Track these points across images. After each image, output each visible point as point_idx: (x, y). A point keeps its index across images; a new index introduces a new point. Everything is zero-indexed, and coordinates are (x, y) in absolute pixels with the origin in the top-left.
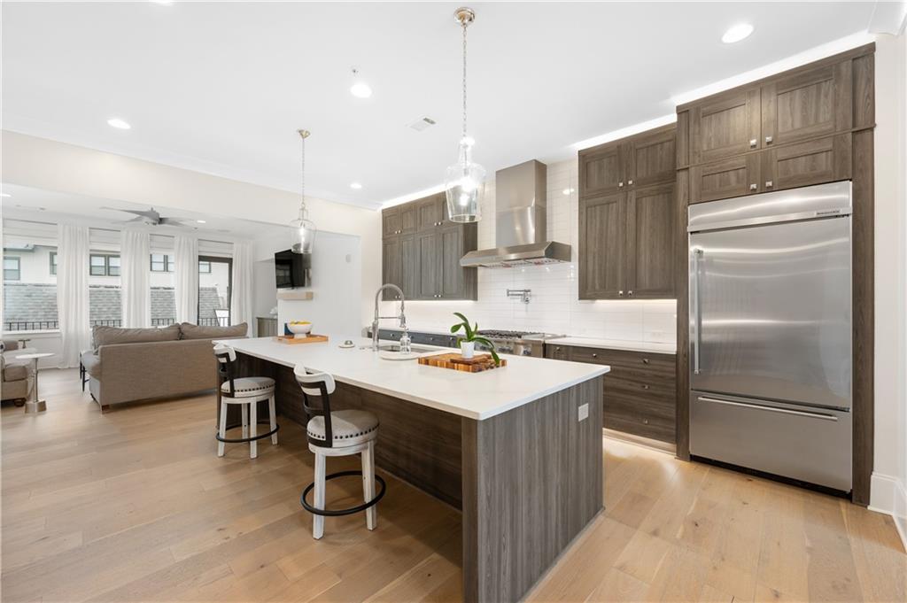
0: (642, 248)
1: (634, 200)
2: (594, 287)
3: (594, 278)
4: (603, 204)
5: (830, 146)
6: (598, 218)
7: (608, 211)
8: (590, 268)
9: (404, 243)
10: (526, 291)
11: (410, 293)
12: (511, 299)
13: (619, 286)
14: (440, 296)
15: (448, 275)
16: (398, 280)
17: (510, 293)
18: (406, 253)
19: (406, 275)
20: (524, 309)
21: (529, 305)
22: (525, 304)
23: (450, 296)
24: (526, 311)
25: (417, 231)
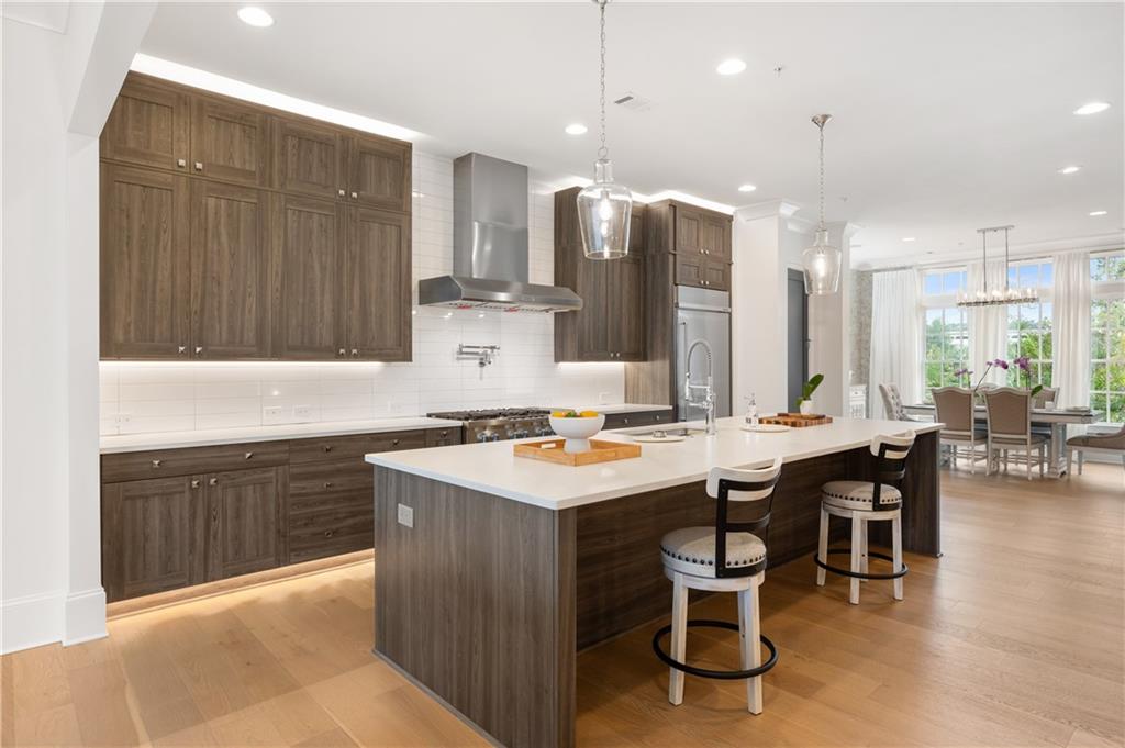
2: (589, 346)
3: (589, 338)
5: (722, 268)
8: (586, 327)
9: (212, 202)
10: (493, 348)
11: (241, 342)
12: (458, 359)
13: (609, 348)
14: (354, 351)
15: (373, 309)
16: (189, 301)
17: (464, 350)
18: (223, 231)
19: (225, 293)
20: (478, 376)
21: (485, 368)
22: (479, 369)
23: (377, 352)
24: (481, 378)
25: (271, 186)
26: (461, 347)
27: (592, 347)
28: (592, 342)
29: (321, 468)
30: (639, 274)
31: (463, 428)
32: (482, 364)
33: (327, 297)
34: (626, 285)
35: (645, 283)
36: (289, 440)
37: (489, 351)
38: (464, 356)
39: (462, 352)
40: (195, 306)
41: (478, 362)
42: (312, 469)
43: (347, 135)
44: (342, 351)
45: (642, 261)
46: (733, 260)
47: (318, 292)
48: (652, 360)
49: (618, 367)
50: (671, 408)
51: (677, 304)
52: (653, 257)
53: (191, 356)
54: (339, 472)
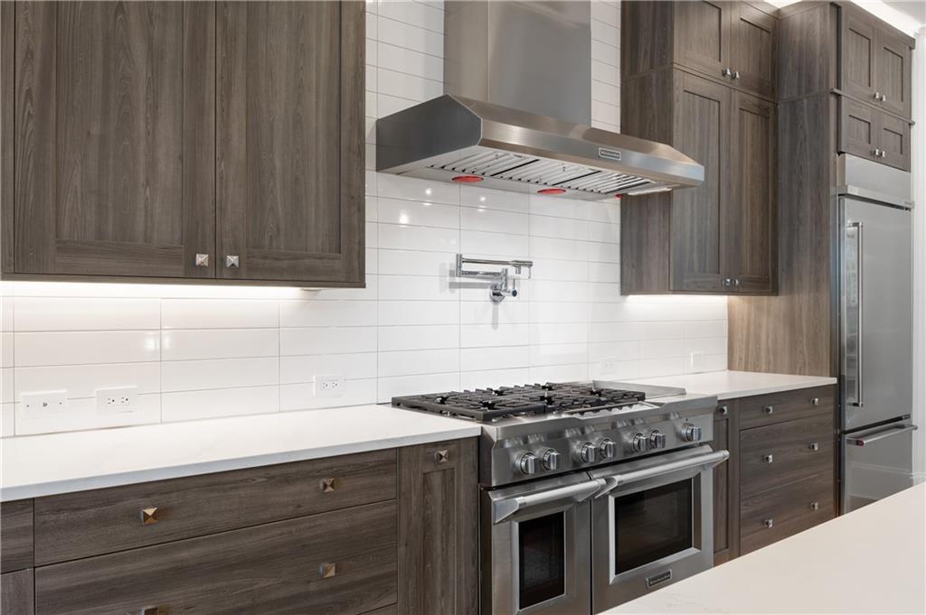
2: (692, 264)
3: (692, 249)
5: (902, 130)
6: (697, 124)
7: (709, 113)
10: (518, 265)
12: (453, 285)
13: (722, 270)
14: (232, 260)
15: (278, 164)
17: (466, 267)
20: (490, 320)
21: (501, 305)
22: (491, 304)
23: (285, 264)
24: (495, 324)
26: (461, 260)
27: (696, 269)
28: (695, 255)
29: (129, 568)
30: (767, 132)
31: (481, 441)
32: (497, 295)
34: (748, 153)
35: (776, 151)
36: (32, 502)
37: (512, 271)
38: (464, 280)
39: (462, 272)
41: (489, 291)
42: (107, 572)
44: (201, 259)
45: (772, 113)
46: (914, 118)
49: (716, 305)
50: (834, 381)
51: (843, 187)
52: (793, 104)
54: (180, 574)
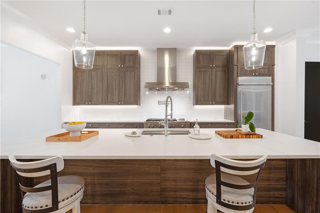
0: (217, 88)
1: (215, 72)
2: (201, 100)
3: (201, 98)
4: (204, 71)
5: (268, 67)
6: (203, 76)
7: (206, 74)
8: (200, 94)
9: (93, 73)
11: (98, 101)
12: (159, 105)
13: (210, 101)
14: (122, 103)
16: (88, 93)
18: (95, 78)
19: (95, 91)
23: (129, 103)
25: (104, 67)
26: (159, 101)
33: (117, 91)
34: (219, 79)
35: (228, 77)
39: (160, 103)
40: (90, 94)
43: (121, 52)
44: (119, 103)
47: (115, 89)
48: (230, 104)
50: (234, 122)
51: (238, 83)
53: (88, 104)
